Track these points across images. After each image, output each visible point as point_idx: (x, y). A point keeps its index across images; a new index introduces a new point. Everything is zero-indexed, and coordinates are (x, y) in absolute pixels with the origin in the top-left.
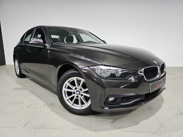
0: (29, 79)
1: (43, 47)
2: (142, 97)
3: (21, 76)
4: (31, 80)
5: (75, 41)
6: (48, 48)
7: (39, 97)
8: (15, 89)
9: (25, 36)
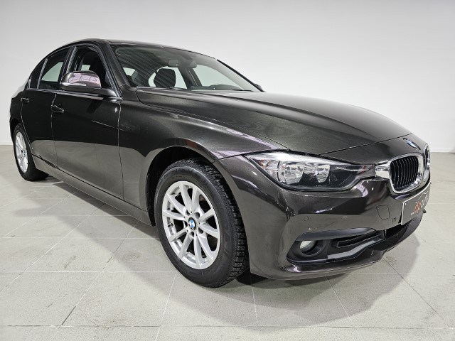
0: (57, 185)
1: (101, 99)
2: (380, 237)
3: (35, 175)
4: (62, 186)
5: (180, 83)
6: (115, 100)
7: (92, 234)
8: (21, 213)
9: (44, 65)
